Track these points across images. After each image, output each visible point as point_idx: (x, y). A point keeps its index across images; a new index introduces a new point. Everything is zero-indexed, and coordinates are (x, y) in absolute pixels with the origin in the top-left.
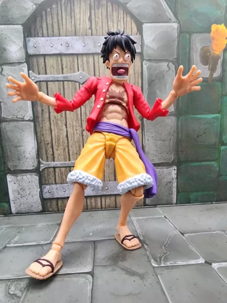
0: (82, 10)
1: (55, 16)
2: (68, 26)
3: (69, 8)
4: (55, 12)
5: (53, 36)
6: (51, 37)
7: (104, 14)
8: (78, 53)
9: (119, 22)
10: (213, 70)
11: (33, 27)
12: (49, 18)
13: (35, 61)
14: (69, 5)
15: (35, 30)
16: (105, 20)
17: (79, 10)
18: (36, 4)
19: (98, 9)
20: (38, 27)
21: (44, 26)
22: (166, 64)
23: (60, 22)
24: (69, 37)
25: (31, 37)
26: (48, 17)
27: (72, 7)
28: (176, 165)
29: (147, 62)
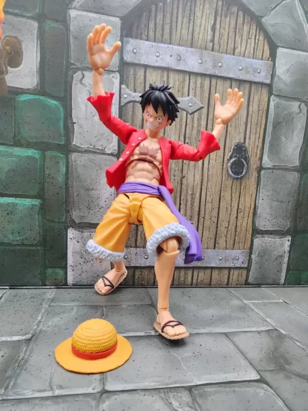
0: (204, 14)
1: (168, 16)
2: (183, 32)
3: (188, 8)
4: (169, 9)
5: (162, 42)
6: (159, 42)
7: (232, 25)
8: (191, 71)
9: (249, 40)
11: (136, 24)
12: (160, 17)
13: (132, 72)
14: (189, 4)
15: (137, 30)
16: (232, 34)
17: (201, 13)
19: (226, 17)
20: (143, 26)
21: (152, 25)
23: (174, 24)
24: (182, 48)
25: (131, 37)
26: (158, 14)
27: (193, 8)
28: (291, 235)
29: (275, 98)
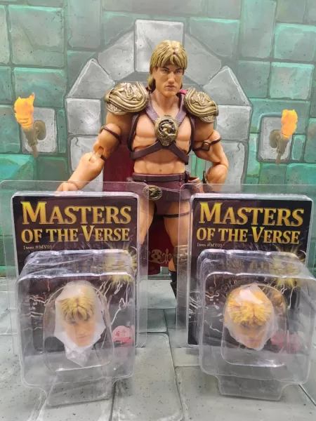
10: (281, 152)
18: (115, 81)
22: (236, 144)
